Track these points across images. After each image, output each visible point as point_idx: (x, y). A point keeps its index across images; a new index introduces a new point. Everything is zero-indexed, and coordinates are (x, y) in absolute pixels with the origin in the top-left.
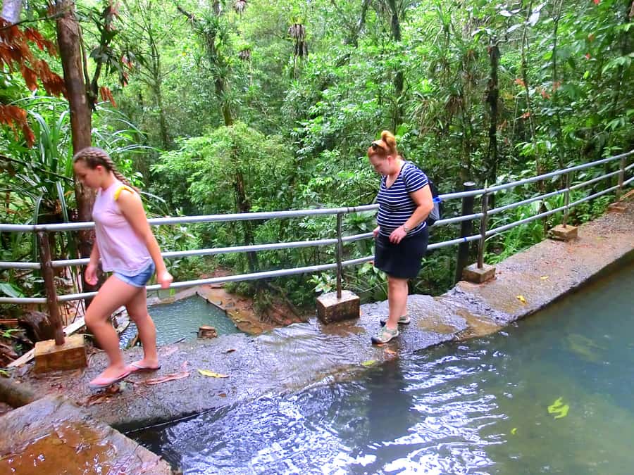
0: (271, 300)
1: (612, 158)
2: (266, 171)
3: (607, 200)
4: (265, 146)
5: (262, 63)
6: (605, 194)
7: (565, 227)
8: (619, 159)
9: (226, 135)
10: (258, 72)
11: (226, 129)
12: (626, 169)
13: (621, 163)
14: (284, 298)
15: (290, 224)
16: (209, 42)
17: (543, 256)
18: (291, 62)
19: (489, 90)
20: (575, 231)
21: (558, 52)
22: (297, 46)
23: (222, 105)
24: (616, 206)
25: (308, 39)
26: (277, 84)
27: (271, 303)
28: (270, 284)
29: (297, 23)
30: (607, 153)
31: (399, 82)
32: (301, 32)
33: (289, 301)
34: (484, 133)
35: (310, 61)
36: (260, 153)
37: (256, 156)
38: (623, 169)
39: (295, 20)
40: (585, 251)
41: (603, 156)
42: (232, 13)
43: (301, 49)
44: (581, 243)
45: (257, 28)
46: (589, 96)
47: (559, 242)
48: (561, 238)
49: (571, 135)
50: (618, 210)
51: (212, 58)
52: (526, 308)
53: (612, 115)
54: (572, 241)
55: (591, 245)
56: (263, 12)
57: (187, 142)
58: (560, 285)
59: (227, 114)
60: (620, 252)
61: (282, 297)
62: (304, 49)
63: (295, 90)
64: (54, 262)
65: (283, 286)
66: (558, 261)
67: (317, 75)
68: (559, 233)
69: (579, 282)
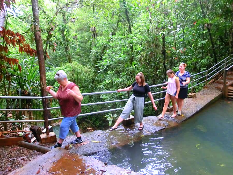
0: (87, 125)
1: (204, 72)
2: (85, 79)
3: (203, 85)
4: (84, 70)
5: (80, 40)
6: (202, 83)
7: (192, 93)
8: (206, 72)
9: (70, 66)
10: (79, 43)
11: (70, 64)
12: (208, 75)
13: (206, 73)
14: (91, 125)
15: (94, 97)
16: (63, 33)
17: (186, 103)
18: (91, 40)
19: (163, 50)
20: (195, 95)
21: (185, 39)
22: (93, 34)
23: (68, 55)
24: (206, 86)
25: (97, 32)
26: (86, 47)
27: (87, 127)
28: (86, 120)
29: (93, 26)
30: (202, 70)
31: (132, 48)
32: (95, 29)
33: (93, 126)
34: (161, 64)
35: (98, 40)
36: (82, 72)
37: (81, 73)
38: (207, 75)
39: (92, 25)
40: (199, 100)
41: (201, 71)
42: (70, 23)
43: (95, 35)
44: (197, 98)
45: (78, 28)
46: (195, 52)
47: (190, 98)
48: (191, 97)
49: (190, 64)
50: (207, 88)
51: (64, 39)
52: (184, 118)
53: (202, 58)
54: (194, 98)
55: (200, 98)
56: (80, 22)
57: (55, 69)
58: (193, 111)
59: (69, 58)
60: (209, 100)
61: (91, 124)
62: (96, 35)
63: (94, 50)
64: (47, 108)
65: (91, 120)
66: (191, 104)
67: (102, 45)
68: (190, 96)
69: (198, 110)
